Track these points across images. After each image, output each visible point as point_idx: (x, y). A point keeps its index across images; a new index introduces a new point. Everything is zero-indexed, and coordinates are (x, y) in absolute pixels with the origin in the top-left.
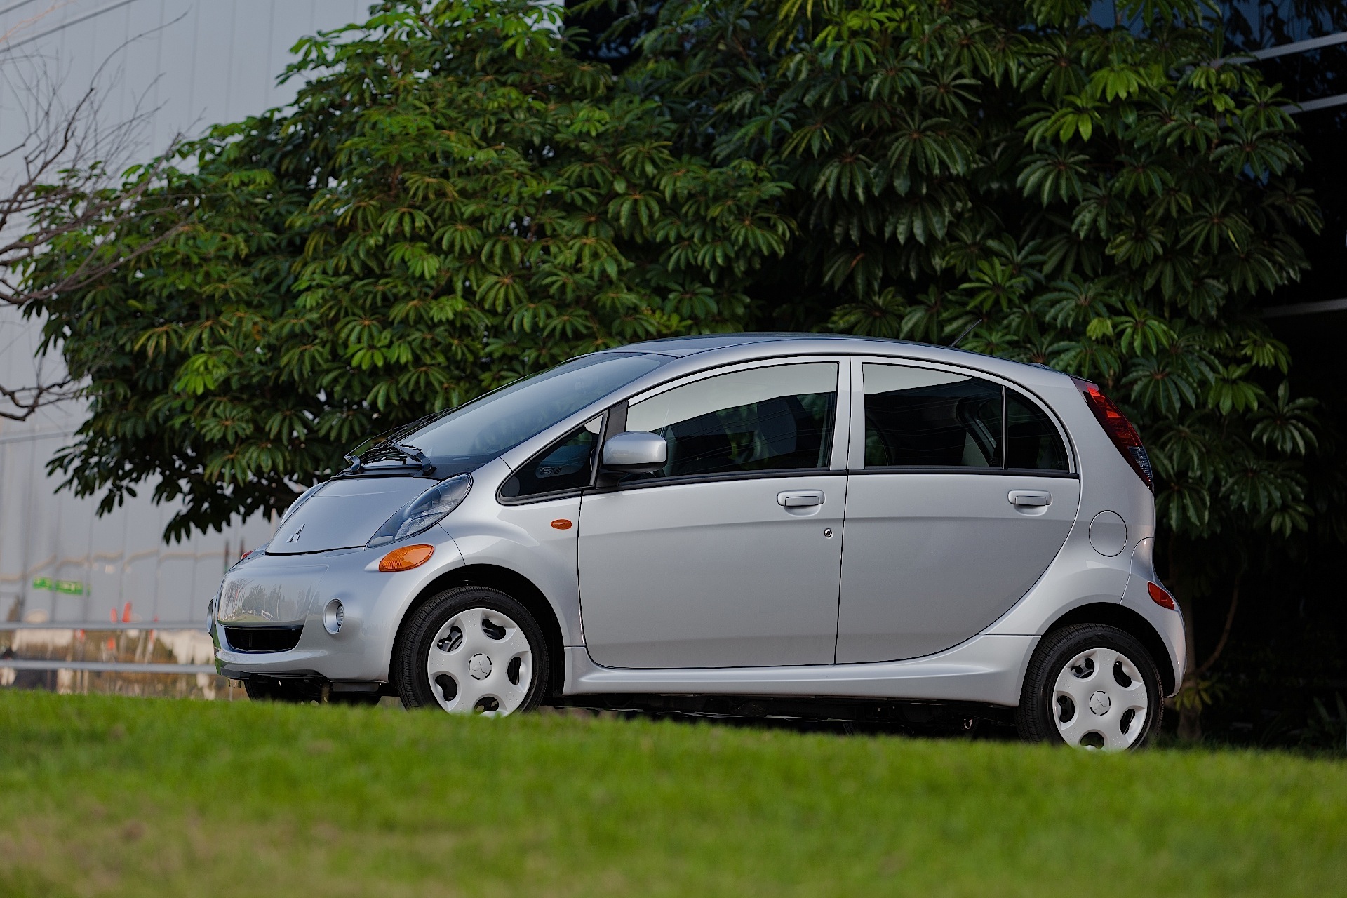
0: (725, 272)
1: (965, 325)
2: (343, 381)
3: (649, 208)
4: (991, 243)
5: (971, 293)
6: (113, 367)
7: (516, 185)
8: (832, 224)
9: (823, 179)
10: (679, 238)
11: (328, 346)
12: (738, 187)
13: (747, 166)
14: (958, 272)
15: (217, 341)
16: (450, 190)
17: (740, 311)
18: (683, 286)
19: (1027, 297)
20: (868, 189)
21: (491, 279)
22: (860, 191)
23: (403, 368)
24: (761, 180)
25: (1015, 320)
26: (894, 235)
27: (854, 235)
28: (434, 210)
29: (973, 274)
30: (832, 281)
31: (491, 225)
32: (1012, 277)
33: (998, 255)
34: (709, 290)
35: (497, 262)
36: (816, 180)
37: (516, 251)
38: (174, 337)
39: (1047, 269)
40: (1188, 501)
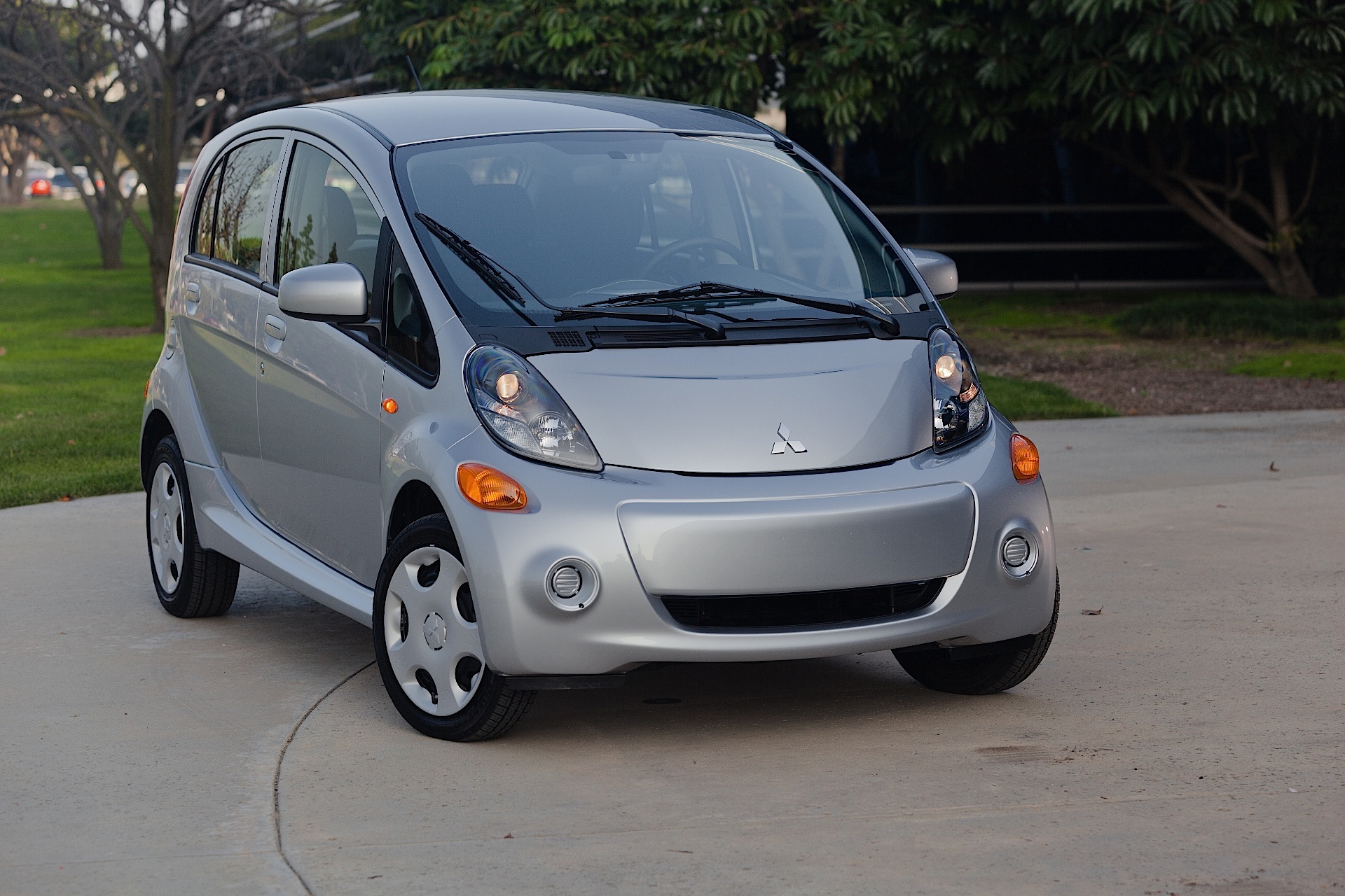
2: (546, 59)
6: (391, 57)
11: (533, 32)
15: (456, 31)
23: (590, 45)
38: (428, 32)
40: (1237, 101)
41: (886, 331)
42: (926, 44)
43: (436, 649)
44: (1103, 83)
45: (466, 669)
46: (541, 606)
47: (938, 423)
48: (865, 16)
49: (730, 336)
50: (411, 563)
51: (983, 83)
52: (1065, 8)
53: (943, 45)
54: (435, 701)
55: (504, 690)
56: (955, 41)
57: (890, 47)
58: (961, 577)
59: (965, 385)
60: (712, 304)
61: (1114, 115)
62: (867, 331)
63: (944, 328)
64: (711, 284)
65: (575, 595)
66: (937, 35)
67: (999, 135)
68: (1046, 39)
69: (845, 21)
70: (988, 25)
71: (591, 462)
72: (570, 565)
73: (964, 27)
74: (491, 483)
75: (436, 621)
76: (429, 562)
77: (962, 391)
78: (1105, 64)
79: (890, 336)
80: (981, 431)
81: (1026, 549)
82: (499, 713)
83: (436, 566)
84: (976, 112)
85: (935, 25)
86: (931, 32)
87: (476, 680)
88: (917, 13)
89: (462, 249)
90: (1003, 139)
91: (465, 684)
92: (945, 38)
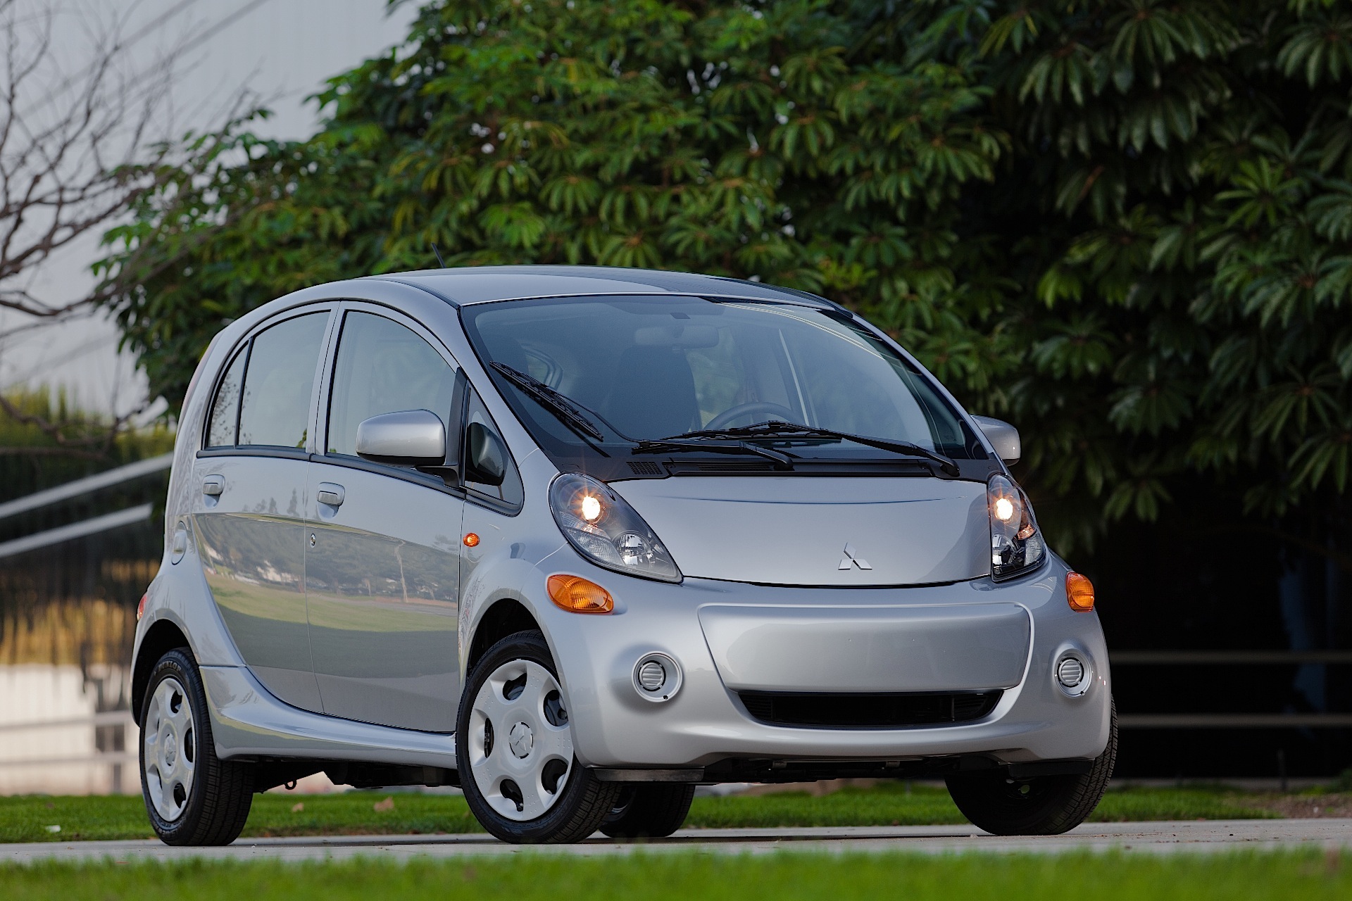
0: (918, 206)
1: (1226, 247)
3: (820, 134)
4: (1259, 141)
5: (1233, 204)
7: (638, 120)
8: (1056, 134)
9: (1030, 79)
10: (858, 169)
12: (924, 99)
13: (934, 70)
14: (1218, 180)
16: (556, 133)
17: (944, 252)
18: (868, 227)
19: (1301, 206)
20: (1086, 86)
21: (615, 241)
22: (1076, 89)
24: (954, 86)
25: (1286, 234)
26: (1129, 142)
27: (1083, 145)
28: (540, 161)
29: (1236, 180)
30: (1065, 205)
31: (607, 174)
32: (1284, 179)
33: (1267, 154)
34: (901, 231)
35: (619, 218)
36: (1022, 81)
37: (642, 203)
39: (1326, 165)
41: (947, 473)
42: (1029, 366)
43: (522, 758)
44: (1303, 419)
45: (551, 771)
46: (630, 699)
47: (997, 559)
48: (934, 321)
49: (797, 469)
50: (497, 679)
51: (1120, 427)
52: (1244, 305)
53: (1056, 366)
54: (520, 809)
55: (590, 785)
56: (1075, 362)
57: (972, 366)
58: (1018, 690)
59: (1023, 526)
60: (776, 443)
61: (1322, 468)
62: (927, 471)
63: (1003, 474)
64: (779, 423)
65: (659, 688)
66: (1047, 351)
67: (1147, 509)
68: (1218, 354)
69: (902, 327)
70: (1129, 337)
71: (670, 575)
72: (653, 660)
73: (1089, 339)
74: (579, 590)
75: (521, 730)
76: (515, 676)
77: (1020, 530)
78: (1306, 391)
79: (949, 477)
80: (1038, 566)
81: (1080, 670)
82: (585, 809)
83: (522, 680)
84: (1111, 474)
85: (1044, 337)
86: (1037, 347)
87: (562, 782)
88: (1016, 319)
89: (539, 392)
90: (1153, 515)
91: (550, 785)
92: (1060, 357)
